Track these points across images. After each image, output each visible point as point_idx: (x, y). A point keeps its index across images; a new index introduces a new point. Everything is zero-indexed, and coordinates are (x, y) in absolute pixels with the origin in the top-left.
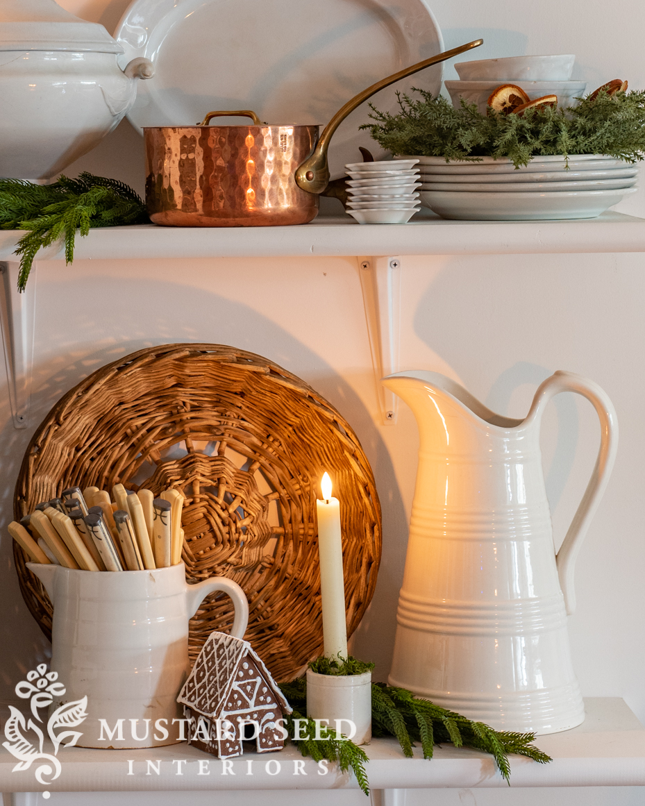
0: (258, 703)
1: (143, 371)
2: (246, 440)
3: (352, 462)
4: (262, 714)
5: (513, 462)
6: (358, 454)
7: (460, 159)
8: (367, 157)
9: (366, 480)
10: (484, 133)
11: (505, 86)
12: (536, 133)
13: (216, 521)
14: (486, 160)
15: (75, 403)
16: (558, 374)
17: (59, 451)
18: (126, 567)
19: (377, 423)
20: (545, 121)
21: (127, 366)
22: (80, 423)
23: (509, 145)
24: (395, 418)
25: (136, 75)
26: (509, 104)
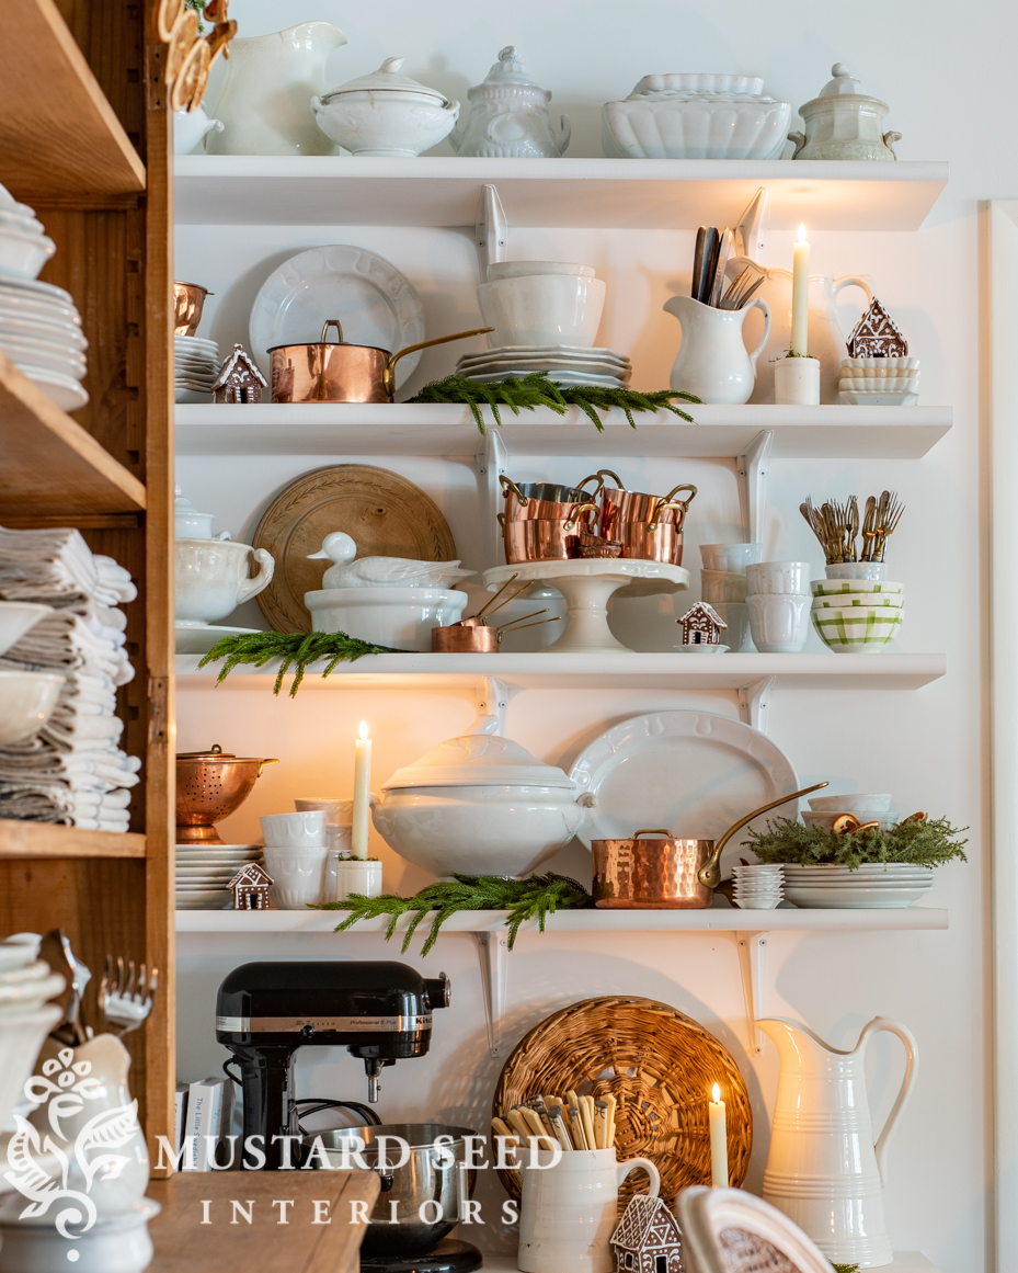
0: (668, 1241)
1: (585, 1016)
2: (657, 1066)
3: (733, 1080)
4: (670, 1249)
5: (846, 1079)
6: (736, 1074)
7: (812, 864)
8: (744, 863)
9: (742, 1093)
10: (828, 847)
11: (843, 815)
12: (864, 847)
13: (635, 1121)
14: (830, 866)
15: (537, 1037)
16: (877, 1018)
17: (524, 1073)
18: (575, 1148)
19: (749, 1055)
20: (870, 839)
21: (573, 1011)
22: (539, 1052)
23: (846, 855)
24: (762, 1052)
25: (585, 805)
26: (846, 827)
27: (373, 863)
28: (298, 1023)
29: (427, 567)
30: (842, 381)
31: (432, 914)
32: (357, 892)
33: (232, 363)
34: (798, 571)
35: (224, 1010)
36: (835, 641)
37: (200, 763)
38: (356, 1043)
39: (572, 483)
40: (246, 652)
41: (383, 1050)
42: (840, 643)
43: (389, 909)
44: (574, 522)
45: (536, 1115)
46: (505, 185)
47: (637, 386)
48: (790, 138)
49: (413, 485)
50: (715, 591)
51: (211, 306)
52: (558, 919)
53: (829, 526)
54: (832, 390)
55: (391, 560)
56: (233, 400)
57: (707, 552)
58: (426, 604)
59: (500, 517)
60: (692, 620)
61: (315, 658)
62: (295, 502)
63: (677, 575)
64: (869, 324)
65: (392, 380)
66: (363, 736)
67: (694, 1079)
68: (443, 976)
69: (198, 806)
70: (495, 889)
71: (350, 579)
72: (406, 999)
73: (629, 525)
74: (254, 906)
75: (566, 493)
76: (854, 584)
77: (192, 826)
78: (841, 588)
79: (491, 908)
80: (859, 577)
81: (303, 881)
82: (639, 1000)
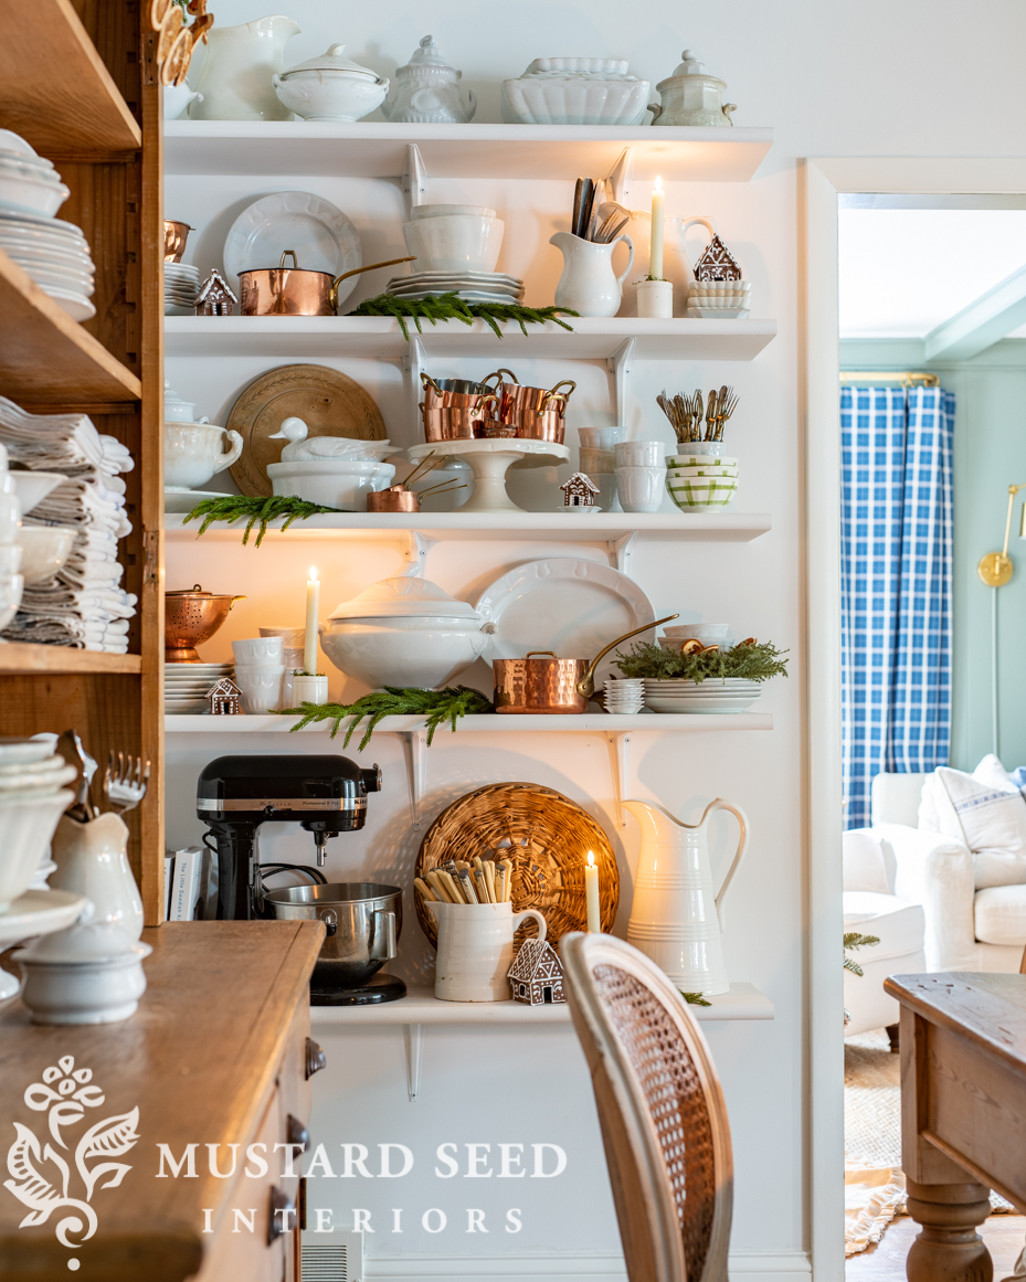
0: (552, 975)
1: (487, 798)
2: (544, 837)
3: (604, 848)
4: (555, 981)
5: (692, 847)
6: (606, 843)
7: (666, 678)
8: (613, 678)
9: (611, 858)
10: (679, 665)
11: (691, 640)
13: (527, 880)
14: (680, 680)
15: (449, 815)
16: (717, 799)
17: (439, 843)
18: (480, 902)
19: (617, 829)
20: (712, 659)
21: (478, 795)
22: (451, 827)
23: (693, 671)
24: (627, 826)
25: (488, 632)
26: (692, 650)
27: (321, 678)
28: (262, 804)
29: (363, 445)
30: (690, 299)
31: (367, 718)
32: (308, 701)
33: (210, 284)
34: (656, 449)
35: (203, 793)
36: (684, 503)
37: (185, 599)
38: (307, 819)
39: (478, 379)
40: (221, 511)
41: (328, 825)
42: (688, 505)
43: (333, 714)
44: (479, 409)
45: (449, 876)
46: (423, 144)
47: (529, 302)
48: (649, 108)
49: (352, 381)
50: (590, 464)
51: (193, 239)
52: (467, 721)
53: (680, 414)
54: (682, 307)
55: (335, 439)
56: (210, 313)
57: (584, 434)
58: (363, 474)
59: (421, 405)
60: (572, 486)
61: (275, 517)
62: (259, 394)
63: (560, 451)
64: (711, 255)
65: (336, 298)
66: (313, 578)
67: (574, 847)
68: (376, 766)
69: (183, 633)
70: (417, 698)
71: (303, 454)
72: (347, 785)
73: (523, 413)
74: (227, 712)
75: (473, 387)
76: (699, 459)
77: (177, 649)
78: (689, 462)
79: (414, 713)
80: (703, 453)
81: (266, 692)
82: (530, 786)
